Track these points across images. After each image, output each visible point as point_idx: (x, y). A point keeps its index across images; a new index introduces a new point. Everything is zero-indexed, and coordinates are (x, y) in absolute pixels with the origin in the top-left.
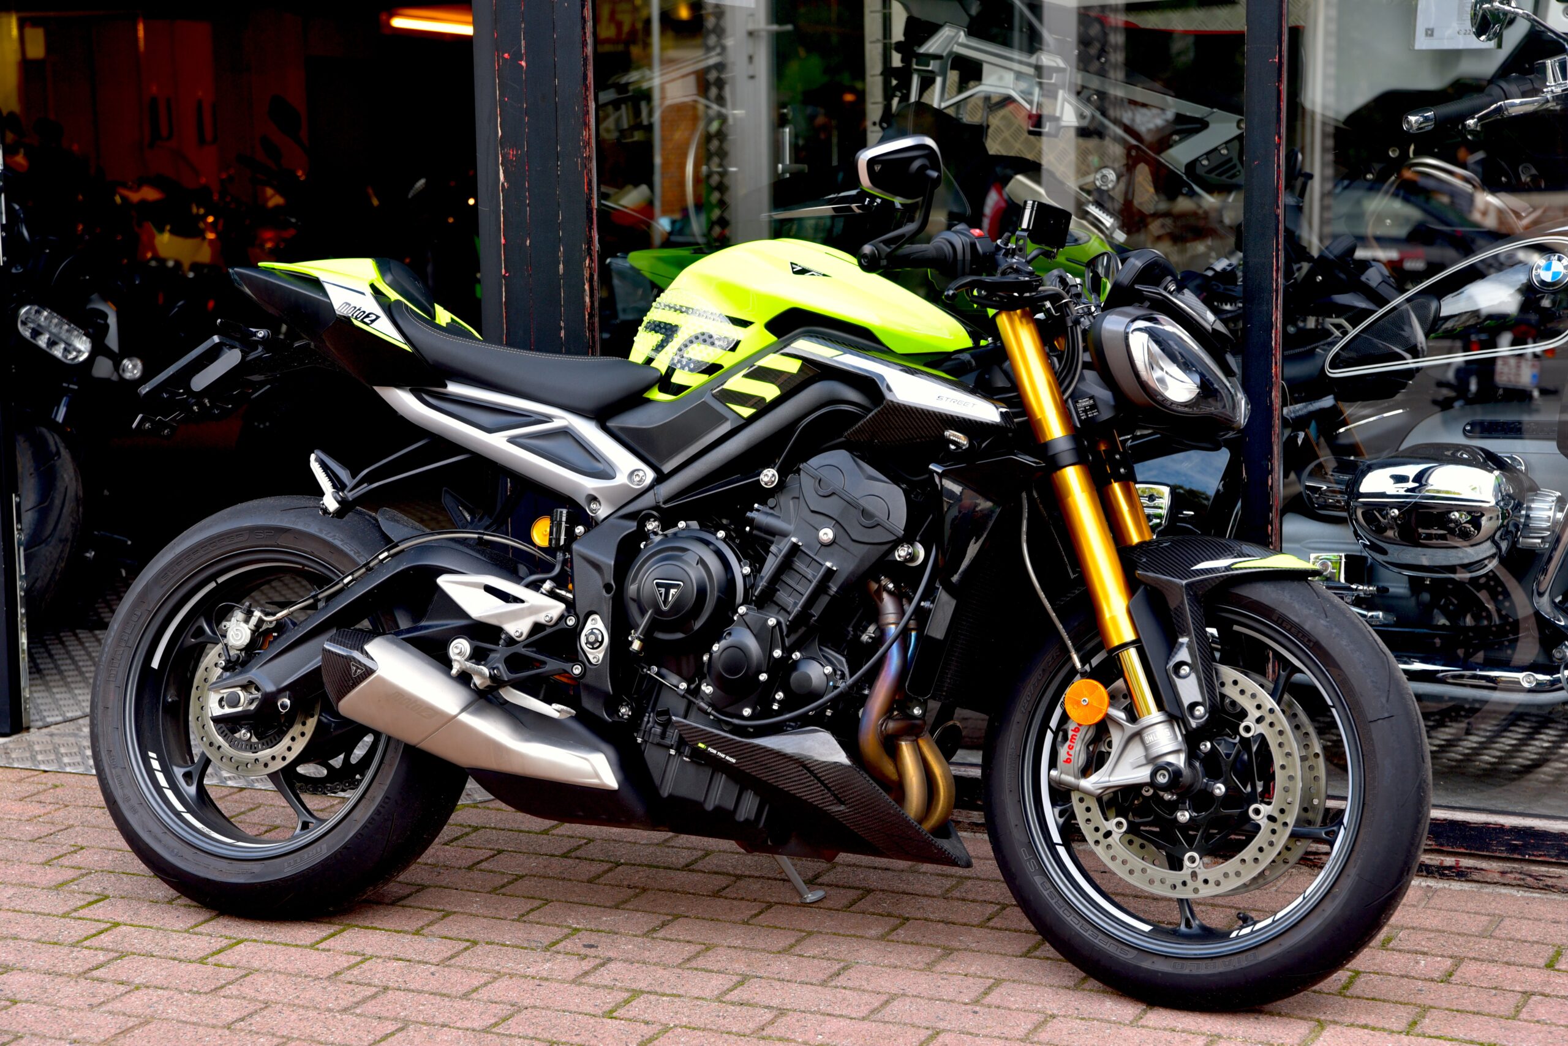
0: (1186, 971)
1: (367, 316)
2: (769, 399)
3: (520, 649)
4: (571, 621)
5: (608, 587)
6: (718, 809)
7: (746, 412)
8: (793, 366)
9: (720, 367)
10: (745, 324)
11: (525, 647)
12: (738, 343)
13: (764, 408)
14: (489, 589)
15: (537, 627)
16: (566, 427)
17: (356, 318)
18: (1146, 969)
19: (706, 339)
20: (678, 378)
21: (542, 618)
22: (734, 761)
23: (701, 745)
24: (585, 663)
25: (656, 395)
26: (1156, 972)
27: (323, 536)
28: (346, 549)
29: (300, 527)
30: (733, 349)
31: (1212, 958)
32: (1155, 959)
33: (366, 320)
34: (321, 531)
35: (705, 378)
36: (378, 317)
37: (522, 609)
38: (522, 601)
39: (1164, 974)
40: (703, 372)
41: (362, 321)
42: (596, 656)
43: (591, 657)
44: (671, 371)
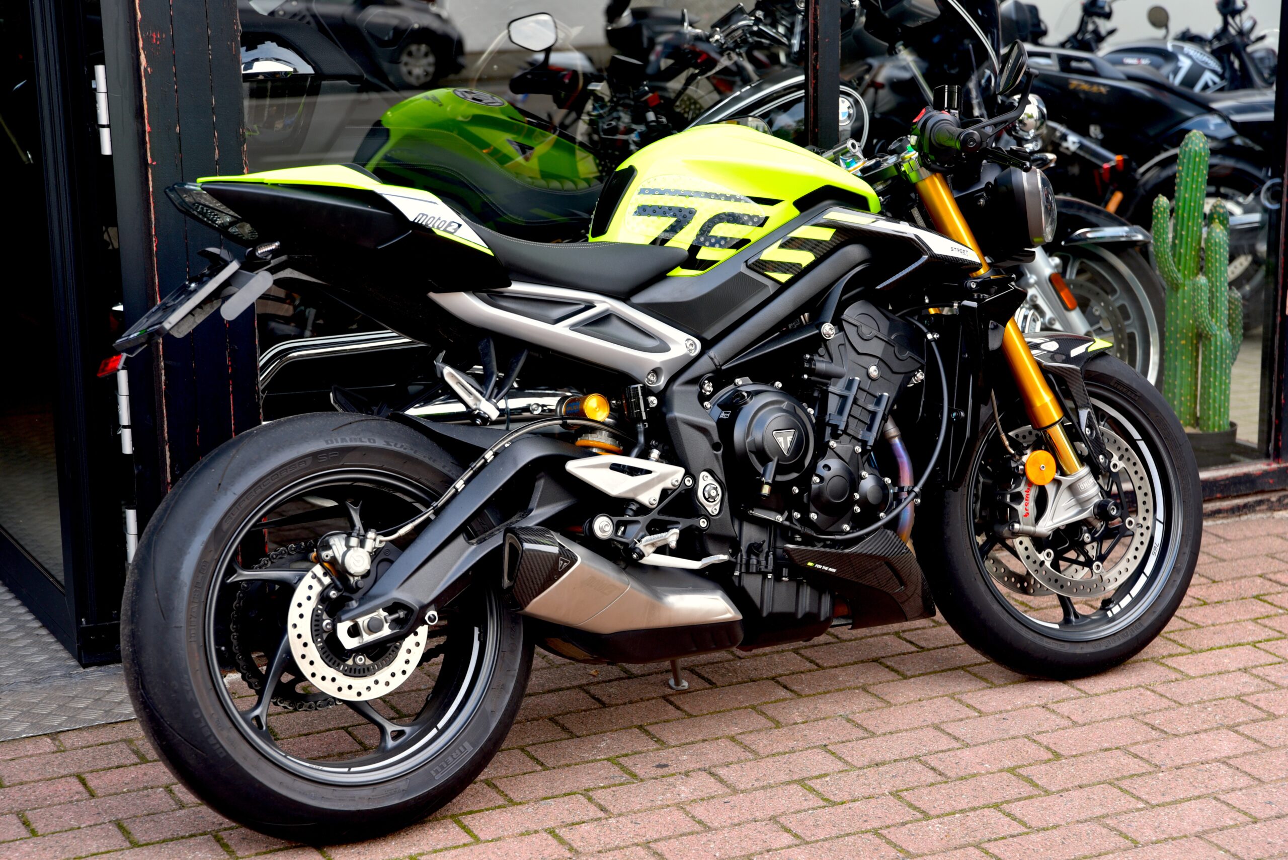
0: (1103, 648)
1: (449, 225)
2: (804, 265)
3: (654, 515)
4: (689, 482)
5: (715, 447)
6: (808, 615)
7: (783, 278)
8: (826, 234)
9: (748, 241)
10: (772, 202)
11: (659, 512)
12: (767, 218)
13: (800, 273)
14: (615, 467)
15: (665, 493)
16: (607, 310)
17: (438, 228)
18: (1080, 655)
19: (733, 218)
20: (704, 254)
21: (668, 484)
22: (834, 570)
23: (810, 564)
24: (708, 517)
25: (679, 272)
26: (1086, 654)
27: (392, 448)
28: (420, 456)
29: (367, 443)
30: (762, 225)
31: (1114, 634)
32: (1081, 645)
33: (449, 229)
34: (388, 444)
35: (733, 252)
36: (460, 226)
37: (653, 479)
38: (649, 472)
39: (1091, 654)
40: (732, 247)
41: (445, 230)
42: (713, 508)
43: (709, 510)
44: (694, 249)
